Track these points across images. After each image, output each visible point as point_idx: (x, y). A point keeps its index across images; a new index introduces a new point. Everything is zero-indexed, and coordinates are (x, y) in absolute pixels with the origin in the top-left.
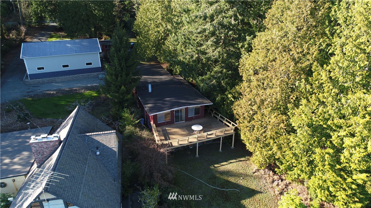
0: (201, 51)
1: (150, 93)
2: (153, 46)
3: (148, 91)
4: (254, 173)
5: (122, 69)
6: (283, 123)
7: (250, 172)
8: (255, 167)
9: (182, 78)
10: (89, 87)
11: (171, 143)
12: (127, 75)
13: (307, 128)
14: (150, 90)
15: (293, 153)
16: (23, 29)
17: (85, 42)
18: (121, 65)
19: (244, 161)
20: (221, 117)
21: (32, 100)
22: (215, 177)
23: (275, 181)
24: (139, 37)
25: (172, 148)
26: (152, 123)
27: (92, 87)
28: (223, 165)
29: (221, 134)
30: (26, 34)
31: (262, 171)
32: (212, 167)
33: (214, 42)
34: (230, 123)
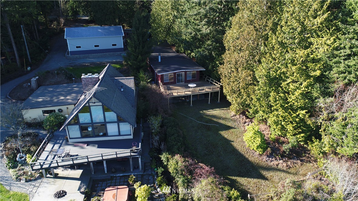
0: (197, 29)
1: (160, 62)
2: (164, 31)
3: (158, 61)
4: (231, 117)
5: (140, 43)
6: (250, 76)
7: (228, 116)
8: (233, 113)
9: (185, 55)
10: (114, 62)
11: (172, 93)
12: (143, 48)
13: (265, 78)
14: (160, 60)
15: (257, 98)
16: (62, 21)
17: (112, 28)
18: (139, 40)
19: (225, 110)
20: (212, 80)
21: (73, 69)
22: (202, 117)
23: (247, 122)
24: (154, 24)
25: (173, 96)
26: (160, 82)
27: (116, 61)
28: (209, 111)
29: (210, 90)
30: (65, 25)
31: (238, 116)
32: (201, 112)
33: (206, 22)
34: (217, 84)
